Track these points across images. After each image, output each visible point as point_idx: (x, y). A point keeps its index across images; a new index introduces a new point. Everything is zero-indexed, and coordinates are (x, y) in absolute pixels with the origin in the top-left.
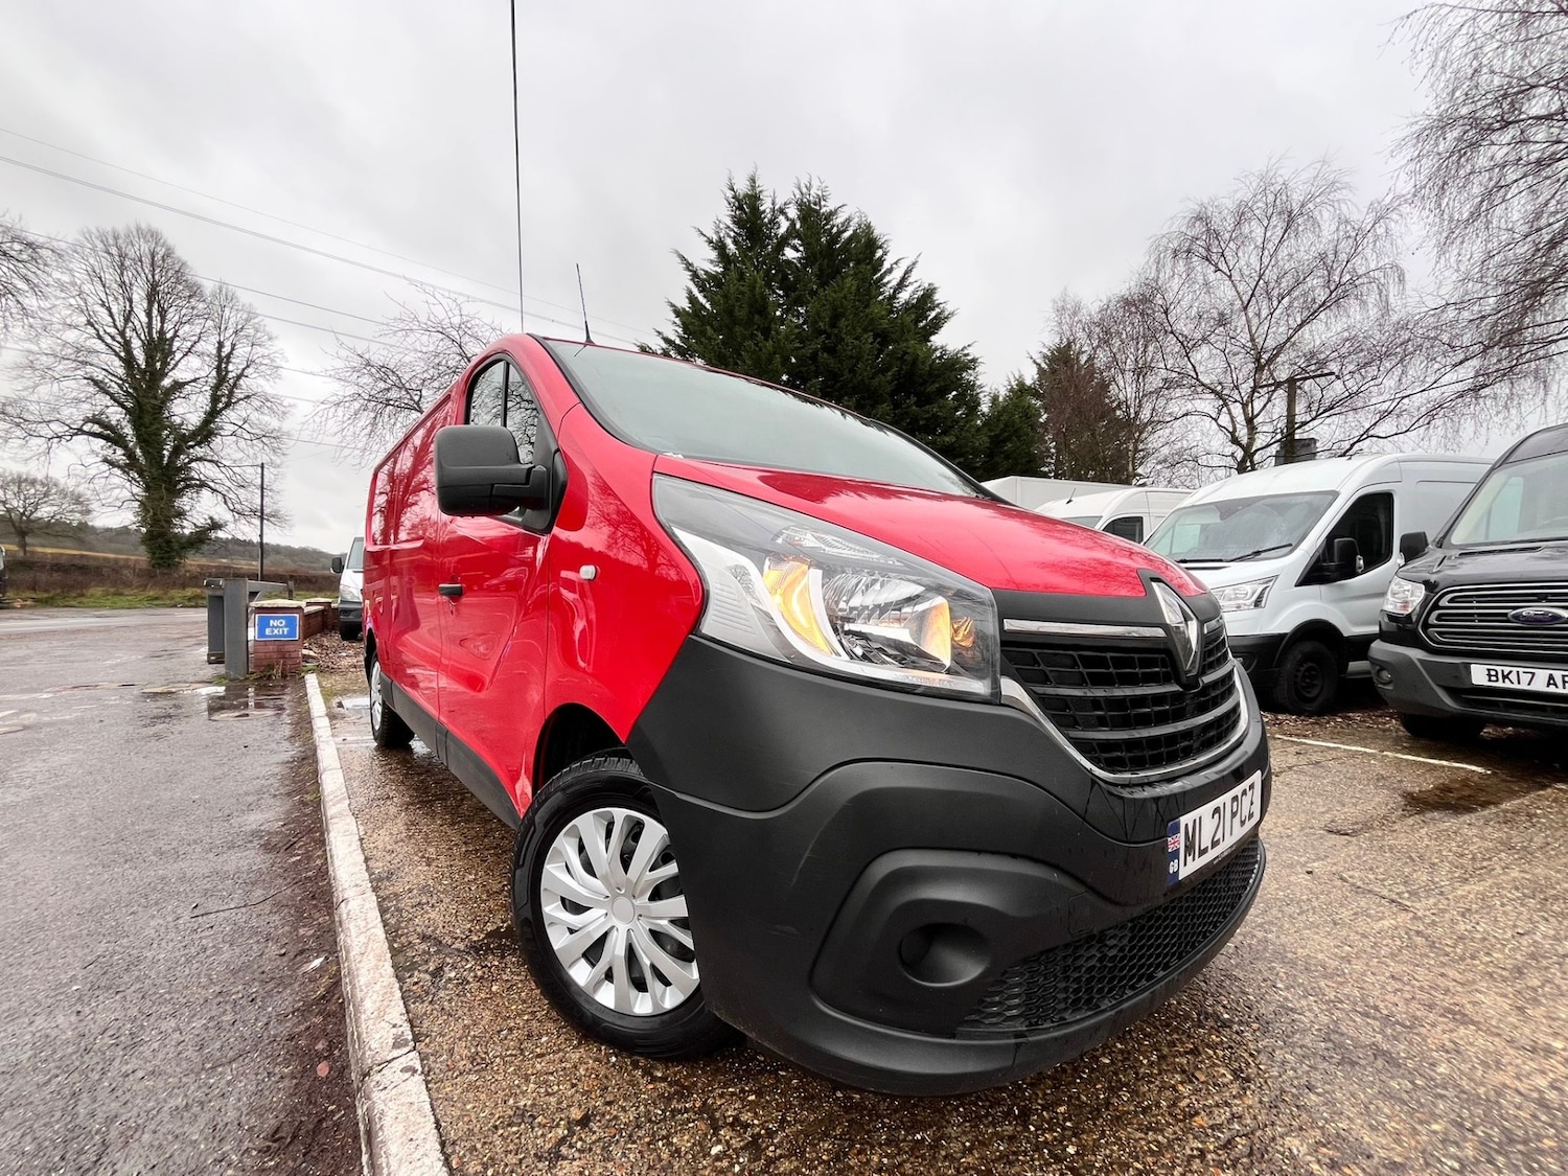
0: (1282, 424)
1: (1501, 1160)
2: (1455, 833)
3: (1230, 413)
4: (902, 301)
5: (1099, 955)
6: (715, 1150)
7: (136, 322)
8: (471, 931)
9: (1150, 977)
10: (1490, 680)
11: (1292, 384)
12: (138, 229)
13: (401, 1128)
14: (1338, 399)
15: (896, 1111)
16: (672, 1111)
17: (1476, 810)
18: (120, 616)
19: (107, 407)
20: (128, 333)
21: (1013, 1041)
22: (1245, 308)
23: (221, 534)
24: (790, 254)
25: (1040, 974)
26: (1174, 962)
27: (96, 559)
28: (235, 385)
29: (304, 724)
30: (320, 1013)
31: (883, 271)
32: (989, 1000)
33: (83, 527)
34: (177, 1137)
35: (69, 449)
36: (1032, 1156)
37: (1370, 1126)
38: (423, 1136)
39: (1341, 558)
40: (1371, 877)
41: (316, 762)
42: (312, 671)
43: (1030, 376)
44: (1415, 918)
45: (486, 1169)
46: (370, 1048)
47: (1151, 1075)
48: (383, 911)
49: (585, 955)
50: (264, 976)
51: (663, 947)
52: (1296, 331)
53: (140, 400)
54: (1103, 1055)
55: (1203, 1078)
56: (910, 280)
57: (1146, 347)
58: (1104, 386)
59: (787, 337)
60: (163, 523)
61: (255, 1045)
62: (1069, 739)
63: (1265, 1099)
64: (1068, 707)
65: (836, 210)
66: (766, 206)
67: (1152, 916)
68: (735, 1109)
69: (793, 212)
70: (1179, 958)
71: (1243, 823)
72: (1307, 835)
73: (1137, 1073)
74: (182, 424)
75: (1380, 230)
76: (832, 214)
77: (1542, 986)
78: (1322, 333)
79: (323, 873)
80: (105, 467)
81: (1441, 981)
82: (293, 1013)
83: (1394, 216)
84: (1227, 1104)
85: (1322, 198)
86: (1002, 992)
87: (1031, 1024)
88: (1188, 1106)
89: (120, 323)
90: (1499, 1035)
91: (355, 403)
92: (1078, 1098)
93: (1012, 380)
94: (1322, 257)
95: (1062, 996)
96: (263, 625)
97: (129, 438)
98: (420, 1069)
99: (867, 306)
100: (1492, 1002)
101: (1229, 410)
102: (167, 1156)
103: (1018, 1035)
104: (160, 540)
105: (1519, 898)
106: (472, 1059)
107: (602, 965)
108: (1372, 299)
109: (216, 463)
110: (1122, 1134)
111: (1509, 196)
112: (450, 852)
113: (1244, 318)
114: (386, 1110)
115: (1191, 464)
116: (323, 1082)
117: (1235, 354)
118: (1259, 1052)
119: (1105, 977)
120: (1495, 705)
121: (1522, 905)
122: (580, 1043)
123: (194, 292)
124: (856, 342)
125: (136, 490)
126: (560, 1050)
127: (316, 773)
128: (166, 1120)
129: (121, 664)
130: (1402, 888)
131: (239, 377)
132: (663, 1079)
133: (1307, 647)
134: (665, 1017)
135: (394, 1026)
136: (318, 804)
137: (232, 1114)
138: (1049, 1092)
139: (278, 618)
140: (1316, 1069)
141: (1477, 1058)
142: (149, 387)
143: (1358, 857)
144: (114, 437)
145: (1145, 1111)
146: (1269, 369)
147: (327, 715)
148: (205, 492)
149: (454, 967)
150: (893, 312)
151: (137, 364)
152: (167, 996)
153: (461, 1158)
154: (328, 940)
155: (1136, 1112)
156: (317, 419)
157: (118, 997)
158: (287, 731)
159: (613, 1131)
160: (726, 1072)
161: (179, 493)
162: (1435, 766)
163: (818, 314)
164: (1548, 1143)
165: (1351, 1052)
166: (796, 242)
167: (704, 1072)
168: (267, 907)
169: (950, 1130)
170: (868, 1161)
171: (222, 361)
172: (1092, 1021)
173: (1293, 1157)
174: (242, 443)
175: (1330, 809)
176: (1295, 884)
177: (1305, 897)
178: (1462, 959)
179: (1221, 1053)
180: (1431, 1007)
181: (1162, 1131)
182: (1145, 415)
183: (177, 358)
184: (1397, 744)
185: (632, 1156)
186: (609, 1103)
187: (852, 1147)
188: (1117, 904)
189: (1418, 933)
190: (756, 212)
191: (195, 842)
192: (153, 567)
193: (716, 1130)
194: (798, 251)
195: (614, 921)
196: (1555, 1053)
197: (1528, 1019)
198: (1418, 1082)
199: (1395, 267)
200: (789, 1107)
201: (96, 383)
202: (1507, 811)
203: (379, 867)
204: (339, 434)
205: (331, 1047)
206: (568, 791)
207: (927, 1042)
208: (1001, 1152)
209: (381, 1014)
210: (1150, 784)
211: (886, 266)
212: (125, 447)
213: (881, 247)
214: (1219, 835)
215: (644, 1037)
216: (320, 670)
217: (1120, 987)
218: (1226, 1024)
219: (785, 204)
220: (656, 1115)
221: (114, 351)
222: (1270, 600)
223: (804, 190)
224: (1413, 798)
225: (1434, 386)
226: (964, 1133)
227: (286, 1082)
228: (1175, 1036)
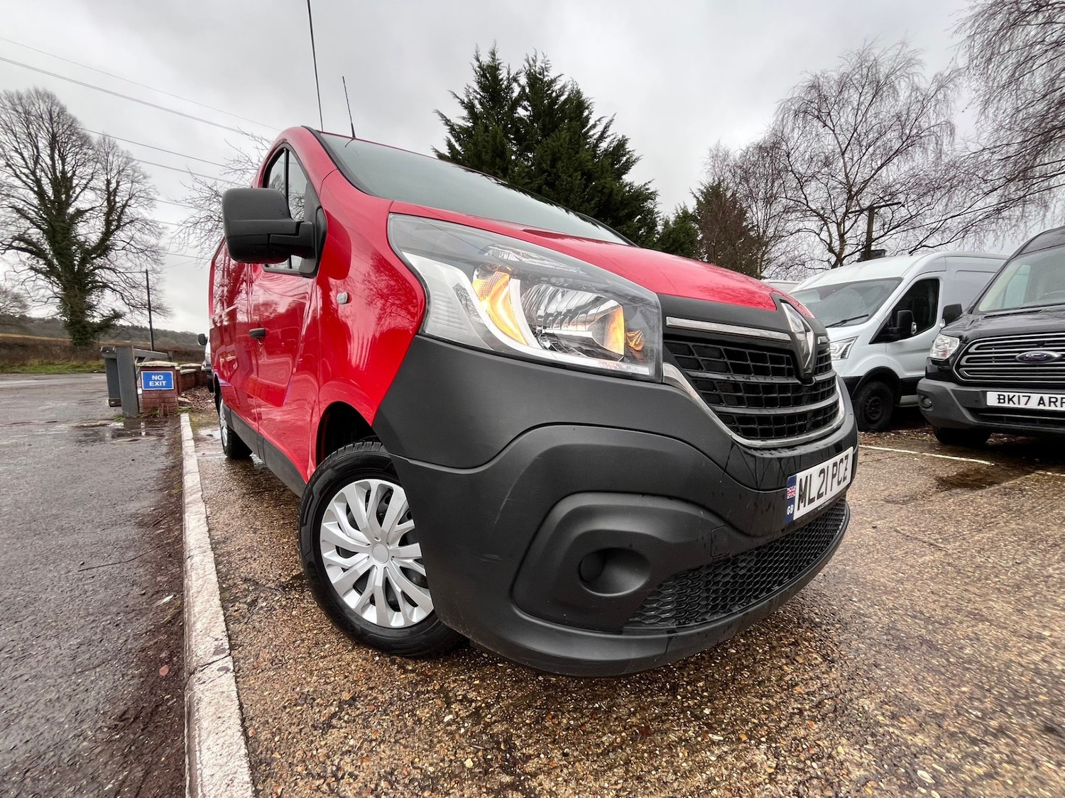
0: (863, 239)
1: (1010, 710)
2: (972, 501)
3: (829, 231)
4: (602, 149)
5: (732, 574)
6: (447, 719)
7: (44, 165)
8: (280, 575)
9: (769, 590)
10: (999, 402)
11: (871, 209)
12: (37, 92)
13: (212, 709)
14: (903, 219)
15: (581, 688)
16: (418, 693)
17: (985, 487)
18: (53, 378)
19: (29, 229)
20: (38, 173)
21: (666, 636)
22: (843, 154)
23: (121, 322)
24: (521, 112)
25: (688, 587)
26: (786, 580)
27: (34, 340)
28: (122, 212)
29: (177, 444)
30: (166, 633)
31: (589, 126)
32: (648, 606)
33: (23, 318)
34: (48, 720)
35: (4, 260)
36: (679, 716)
37: (919, 689)
38: (229, 715)
39: (901, 324)
40: (917, 529)
41: (182, 469)
42: (186, 411)
43: (692, 206)
44: (947, 554)
45: (274, 736)
46: (196, 655)
47: (765, 660)
48: (217, 563)
49: (355, 587)
50: (128, 609)
51: (410, 579)
52: (877, 171)
53: (52, 223)
54: (731, 647)
55: (801, 661)
56: (608, 133)
57: (773, 182)
58: (742, 213)
59: (519, 174)
60: (79, 314)
61: (116, 655)
62: (716, 412)
63: (845, 674)
64: (715, 388)
65: (555, 79)
66: (503, 74)
67: (772, 547)
68: (464, 690)
69: (523, 80)
70: (790, 578)
71: (839, 483)
72: (872, 504)
73: (755, 659)
74: (86, 241)
75: (940, 96)
76: (553, 81)
77: (1034, 596)
78: (894, 173)
79: (179, 540)
80: (32, 273)
81: (966, 595)
82: (146, 633)
83: (951, 86)
84: (818, 678)
85: (902, 71)
86: (658, 600)
87: (680, 624)
88: (791, 679)
89: (31, 165)
90: (1006, 628)
91: (209, 223)
92: (713, 676)
93: (678, 207)
94: (898, 117)
95: (704, 603)
96: (148, 379)
97: (48, 252)
98: (232, 668)
99: (577, 153)
100: (1000, 607)
101: (828, 228)
102: (39, 733)
103: (669, 631)
104: (78, 326)
105: (1016, 541)
106: (272, 662)
107: (367, 593)
108: (931, 147)
109: (114, 270)
110: (744, 700)
111: (1034, 67)
112: (271, 524)
113: (842, 160)
114: (203, 697)
115: (800, 267)
116: (163, 679)
117: (834, 188)
118: (840, 643)
119: (736, 590)
120: (1000, 419)
121: (1019, 545)
122: (353, 648)
123: (85, 141)
124: (569, 179)
125: (56, 290)
126: (338, 653)
127: (181, 475)
128: (41, 709)
129: (50, 409)
130: (937, 536)
131: (124, 206)
132: (412, 671)
133: (874, 386)
134: (414, 628)
135: (216, 640)
136: (180, 496)
137: (92, 703)
138: (692, 673)
139: (158, 374)
140: (881, 653)
141: (992, 643)
142: (59, 214)
143: (908, 517)
144: (37, 252)
145: (759, 684)
146: (857, 199)
147: (193, 438)
148: (107, 292)
149: (266, 599)
150: (595, 157)
151: (48, 196)
152: (54, 624)
153: (256, 729)
154: (177, 585)
155: (753, 684)
156: (181, 235)
157: (16, 625)
158: (164, 449)
159: (373, 707)
160: (459, 665)
161: (89, 292)
162: (958, 461)
163: (542, 157)
164: (1042, 698)
165: (904, 641)
166: (526, 103)
167: (443, 666)
168: (136, 563)
169: (620, 700)
170: (559, 723)
171: (111, 195)
172: (727, 620)
173: (865, 712)
174: (130, 256)
175: (888, 488)
176: (865, 535)
177: (871, 543)
178: (979, 580)
179: (814, 644)
180: (959, 611)
181: (772, 697)
182: (771, 231)
183: (77, 192)
184: (931, 448)
185: (385, 724)
186: (372, 689)
187: (548, 713)
188: (748, 535)
189: (949, 564)
190: (496, 80)
191: (88, 521)
192: (75, 344)
193: (449, 704)
194: (527, 110)
195: (374, 562)
196: (1044, 639)
197: (1024, 617)
198: (951, 660)
199: (948, 122)
200: (504, 687)
201: (18, 211)
202: (1005, 488)
203: (218, 535)
204: (199, 247)
205: (171, 656)
206: (336, 468)
207: (599, 638)
208: (656, 714)
209: (207, 632)
210: (775, 449)
211: (591, 122)
212: (45, 258)
213: (587, 108)
214: (823, 490)
215: (398, 642)
216: (192, 411)
217: (747, 597)
218: (818, 625)
219: (517, 74)
220: (405, 696)
221: (29, 186)
222: (851, 353)
223: (531, 62)
224: (943, 481)
225: (969, 210)
226: (630, 702)
227: (136, 681)
228: (782, 634)
